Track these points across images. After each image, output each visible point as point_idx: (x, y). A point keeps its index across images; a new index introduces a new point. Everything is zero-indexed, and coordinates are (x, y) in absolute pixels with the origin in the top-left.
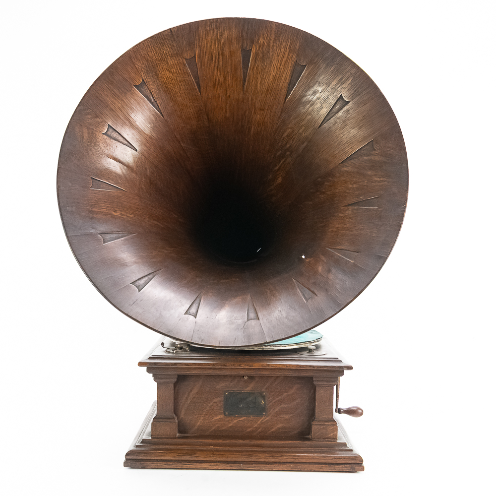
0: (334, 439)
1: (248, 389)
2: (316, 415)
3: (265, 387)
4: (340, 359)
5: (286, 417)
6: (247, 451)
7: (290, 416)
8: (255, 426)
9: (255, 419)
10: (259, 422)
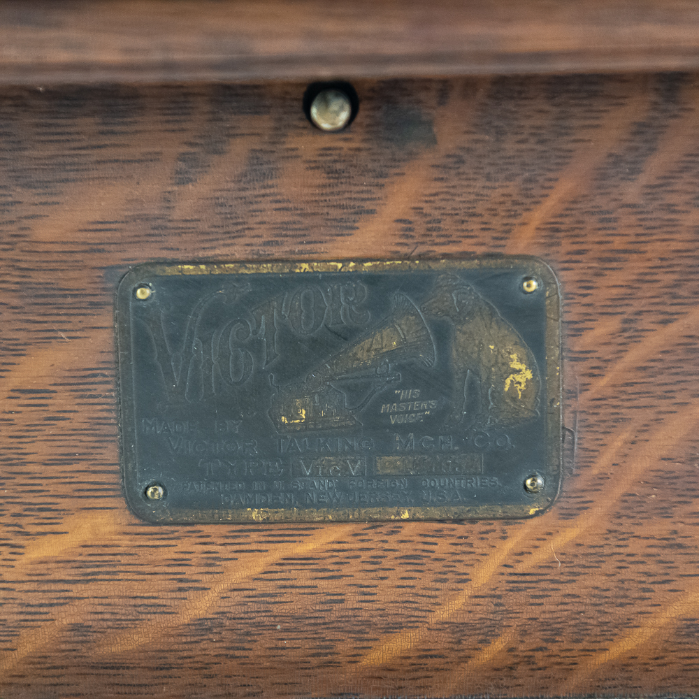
1: (367, 243)
8: (443, 614)
9: (442, 547)
10: (484, 575)
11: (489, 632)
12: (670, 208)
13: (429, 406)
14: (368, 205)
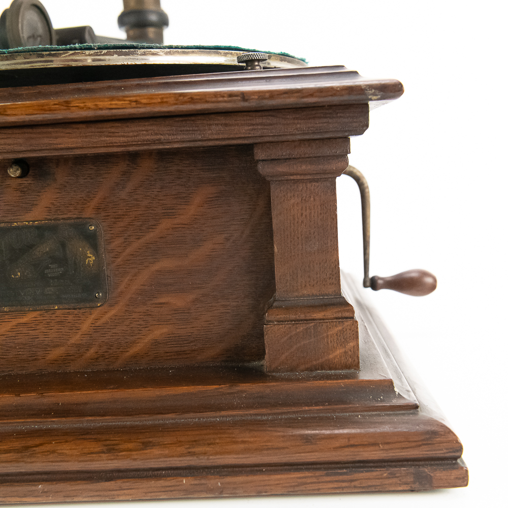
0: (348, 367)
1: (36, 215)
2: (279, 286)
3: (94, 203)
4: (349, 68)
5: (177, 301)
6: (21, 435)
7: (191, 297)
8: (72, 341)
9: (70, 318)
10: (86, 326)
11: (88, 347)
12: (136, 200)
13: (61, 271)
14: (35, 202)
